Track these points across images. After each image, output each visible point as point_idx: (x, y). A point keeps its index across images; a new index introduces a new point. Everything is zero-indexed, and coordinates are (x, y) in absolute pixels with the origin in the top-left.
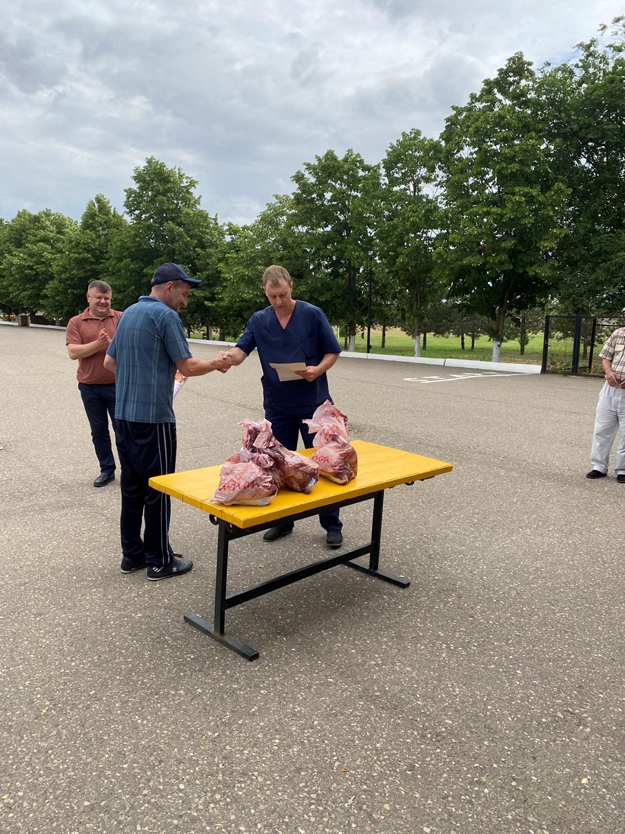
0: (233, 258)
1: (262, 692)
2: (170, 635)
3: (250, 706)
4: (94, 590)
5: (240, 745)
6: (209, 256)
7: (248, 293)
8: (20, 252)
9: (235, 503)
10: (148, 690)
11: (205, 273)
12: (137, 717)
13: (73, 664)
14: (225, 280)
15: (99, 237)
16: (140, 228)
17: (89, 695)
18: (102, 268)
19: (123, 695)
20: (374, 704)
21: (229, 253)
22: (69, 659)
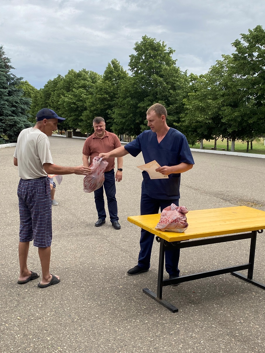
0: (192, 96)
1: (177, 326)
2: (135, 297)
3: (170, 331)
4: (100, 274)
5: (163, 345)
6: (178, 95)
7: (201, 117)
8: (69, 94)
9: (167, 230)
10: (122, 318)
11: (175, 105)
12: (116, 328)
13: (89, 303)
14: (187, 109)
15: (113, 84)
16: (137, 79)
17: (96, 317)
18: (115, 104)
19: (111, 319)
20: (234, 338)
21: (190, 92)
22: (87, 301)
